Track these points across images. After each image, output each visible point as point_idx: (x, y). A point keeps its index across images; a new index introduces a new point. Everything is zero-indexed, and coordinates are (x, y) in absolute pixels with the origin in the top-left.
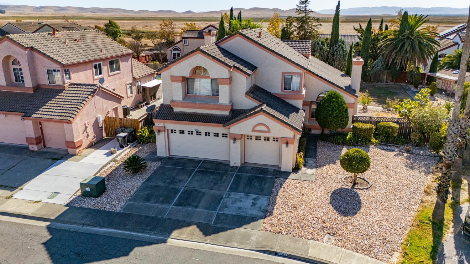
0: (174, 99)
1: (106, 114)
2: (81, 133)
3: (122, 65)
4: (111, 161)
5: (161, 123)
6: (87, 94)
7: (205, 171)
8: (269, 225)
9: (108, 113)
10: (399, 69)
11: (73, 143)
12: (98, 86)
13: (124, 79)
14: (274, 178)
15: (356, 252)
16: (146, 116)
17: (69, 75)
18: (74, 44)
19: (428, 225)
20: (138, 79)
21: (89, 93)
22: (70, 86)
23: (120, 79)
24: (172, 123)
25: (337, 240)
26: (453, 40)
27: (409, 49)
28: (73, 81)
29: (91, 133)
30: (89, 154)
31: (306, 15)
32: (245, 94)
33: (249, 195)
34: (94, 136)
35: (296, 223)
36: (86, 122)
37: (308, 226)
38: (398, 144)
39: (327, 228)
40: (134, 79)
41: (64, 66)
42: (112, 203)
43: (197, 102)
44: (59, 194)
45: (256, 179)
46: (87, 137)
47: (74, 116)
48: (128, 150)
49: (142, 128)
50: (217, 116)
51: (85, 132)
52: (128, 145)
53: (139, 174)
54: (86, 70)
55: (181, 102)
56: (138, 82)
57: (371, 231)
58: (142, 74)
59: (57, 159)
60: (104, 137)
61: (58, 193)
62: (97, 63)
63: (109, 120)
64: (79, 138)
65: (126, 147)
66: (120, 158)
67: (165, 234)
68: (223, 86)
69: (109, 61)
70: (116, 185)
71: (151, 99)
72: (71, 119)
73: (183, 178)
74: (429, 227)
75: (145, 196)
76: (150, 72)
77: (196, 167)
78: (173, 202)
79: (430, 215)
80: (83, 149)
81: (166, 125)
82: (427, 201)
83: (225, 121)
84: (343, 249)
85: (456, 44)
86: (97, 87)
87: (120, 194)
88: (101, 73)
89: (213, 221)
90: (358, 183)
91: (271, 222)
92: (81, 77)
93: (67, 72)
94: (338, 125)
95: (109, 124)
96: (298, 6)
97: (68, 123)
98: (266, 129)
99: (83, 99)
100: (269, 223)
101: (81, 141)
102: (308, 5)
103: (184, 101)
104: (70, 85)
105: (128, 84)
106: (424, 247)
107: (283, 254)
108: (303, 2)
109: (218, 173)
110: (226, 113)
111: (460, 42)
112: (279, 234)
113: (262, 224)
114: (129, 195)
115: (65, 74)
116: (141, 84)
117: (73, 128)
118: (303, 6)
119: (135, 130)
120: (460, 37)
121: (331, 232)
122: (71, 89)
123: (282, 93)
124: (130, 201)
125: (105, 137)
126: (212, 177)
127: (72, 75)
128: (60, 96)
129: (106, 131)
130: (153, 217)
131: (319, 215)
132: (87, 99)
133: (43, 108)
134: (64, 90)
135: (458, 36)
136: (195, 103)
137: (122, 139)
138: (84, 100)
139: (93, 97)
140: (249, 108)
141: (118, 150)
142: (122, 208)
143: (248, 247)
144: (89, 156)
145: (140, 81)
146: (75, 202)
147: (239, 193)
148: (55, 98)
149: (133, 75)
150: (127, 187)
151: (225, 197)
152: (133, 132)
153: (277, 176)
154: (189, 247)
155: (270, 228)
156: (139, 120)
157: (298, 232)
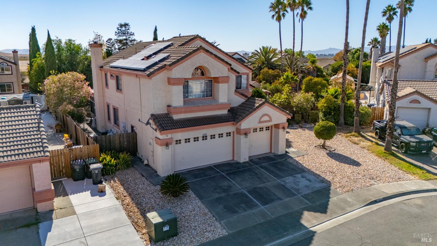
5: (169, 135)
7: (232, 172)
25: (379, 180)
30: (70, 203)
31: (127, 38)
32: (234, 91)
33: (295, 176)
39: (364, 176)
45: (276, 164)
49: (100, 156)
68: (223, 84)
73: (226, 183)
75: (225, 210)
78: (257, 203)
81: (173, 135)
89: (309, 203)
96: (118, 29)
102: (129, 28)
103: (185, 106)
107: (380, 200)
110: (225, 112)
113: (336, 190)
118: (124, 29)
121: (370, 178)
124: (221, 220)
126: (246, 174)
142: (225, 229)
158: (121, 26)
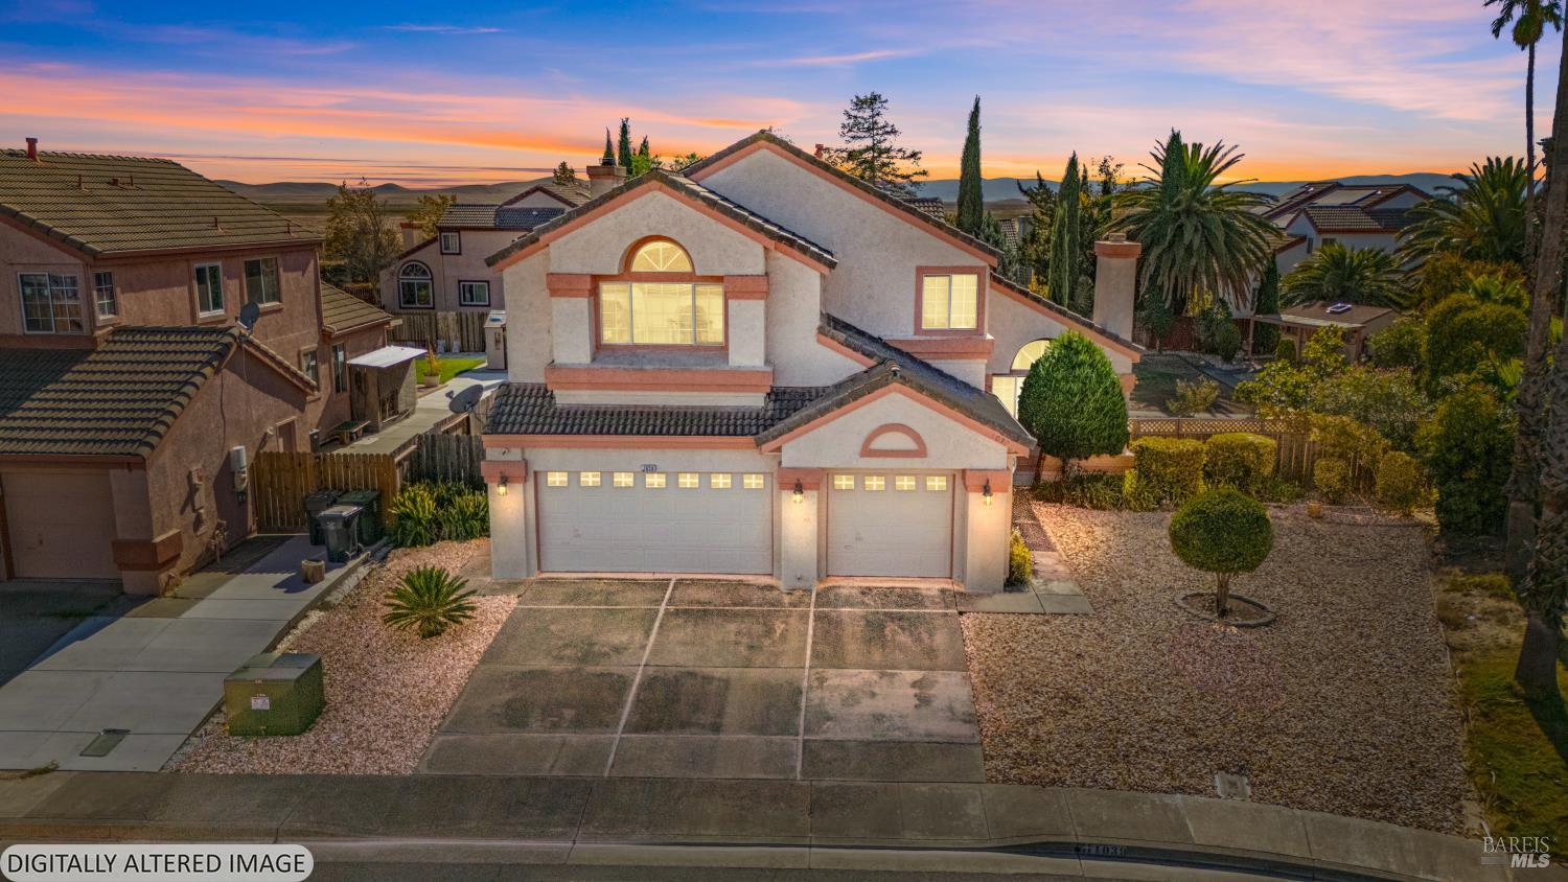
0: (558, 361)
1: (257, 445)
2: (176, 511)
3: (287, 281)
4: (312, 606)
5: (513, 450)
6: (195, 363)
7: (699, 611)
8: (1007, 761)
9: (265, 439)
10: (1171, 307)
11: (149, 546)
12: (235, 331)
13: (293, 332)
14: (952, 615)
15: (1344, 814)
16: (413, 447)
17: (112, 296)
18: (109, 192)
19: (1518, 711)
20: (339, 337)
21: (205, 358)
22: (117, 338)
23: (279, 332)
24: (554, 445)
25: (1261, 784)
26: (1290, 231)
27: (1196, 243)
28: (124, 320)
29: (207, 513)
30: (213, 590)
31: (874, 145)
32: (815, 331)
33: (893, 675)
34: (219, 526)
35: (1100, 747)
36: (194, 468)
37: (1144, 749)
38: (1279, 501)
39: (1207, 750)
40: (325, 336)
41: (95, 258)
42: (373, 747)
43: (648, 367)
44: (129, 738)
45: (893, 622)
46: (196, 529)
47: (153, 440)
48: (363, 571)
49: (403, 490)
50: (722, 414)
51: (189, 509)
52: (359, 552)
53: (449, 638)
54: (168, 285)
55: (587, 370)
56: (335, 350)
57: (1357, 747)
58: (350, 323)
59: (81, 616)
60: (251, 532)
61: (127, 732)
62: (207, 264)
63: (272, 465)
64: (170, 529)
65: (354, 557)
66: (341, 597)
67: (633, 832)
68: (744, 303)
69: (246, 262)
70: (364, 684)
71: (383, 411)
72: (145, 451)
73: (625, 638)
74: (1525, 716)
75: (498, 710)
76: (372, 317)
77: (658, 602)
78: (620, 719)
79: (1510, 679)
80: (182, 574)
81: (531, 454)
82: (1463, 645)
83: (758, 427)
84: (1298, 812)
85: (1303, 239)
86: (232, 335)
87: (393, 713)
88: (217, 305)
89: (799, 768)
90: (1231, 609)
91: (1010, 751)
92: (150, 307)
93: (103, 282)
94: (1104, 439)
95: (272, 482)
96: (849, 117)
97: (129, 466)
98: (909, 444)
99: (182, 378)
100: (1008, 757)
101: (176, 541)
102: (882, 111)
103: (596, 366)
104: (114, 333)
105: (306, 355)
106: (1545, 775)
107: (1106, 848)
108: (863, 102)
109: (748, 614)
110: (755, 400)
111: (1311, 233)
112: (1055, 788)
113: (981, 761)
114: (433, 711)
115: (99, 290)
116: (345, 359)
117: (150, 488)
118: (867, 113)
119: (381, 496)
120: (1310, 219)
121: (1227, 763)
122: (118, 347)
123: (917, 338)
124: (446, 732)
125: (256, 535)
126: (732, 627)
127: (124, 300)
128: (80, 372)
129: (257, 511)
130: (559, 780)
131: (1162, 713)
132: (198, 380)
133: (15, 419)
134: (93, 351)
135: (1302, 215)
136: (641, 370)
137: (340, 526)
138: (186, 383)
139: (217, 371)
140: (830, 383)
141: (328, 569)
142: (421, 759)
143: (967, 841)
144: (212, 595)
145: (343, 348)
146: (207, 758)
147: (856, 671)
148: (57, 382)
149: (320, 323)
150: (414, 687)
151: (810, 687)
152: (375, 506)
153: (962, 609)
154: (748, 864)
155: (1014, 772)
156: (396, 460)
157: (1120, 774)
158: (860, 104)
